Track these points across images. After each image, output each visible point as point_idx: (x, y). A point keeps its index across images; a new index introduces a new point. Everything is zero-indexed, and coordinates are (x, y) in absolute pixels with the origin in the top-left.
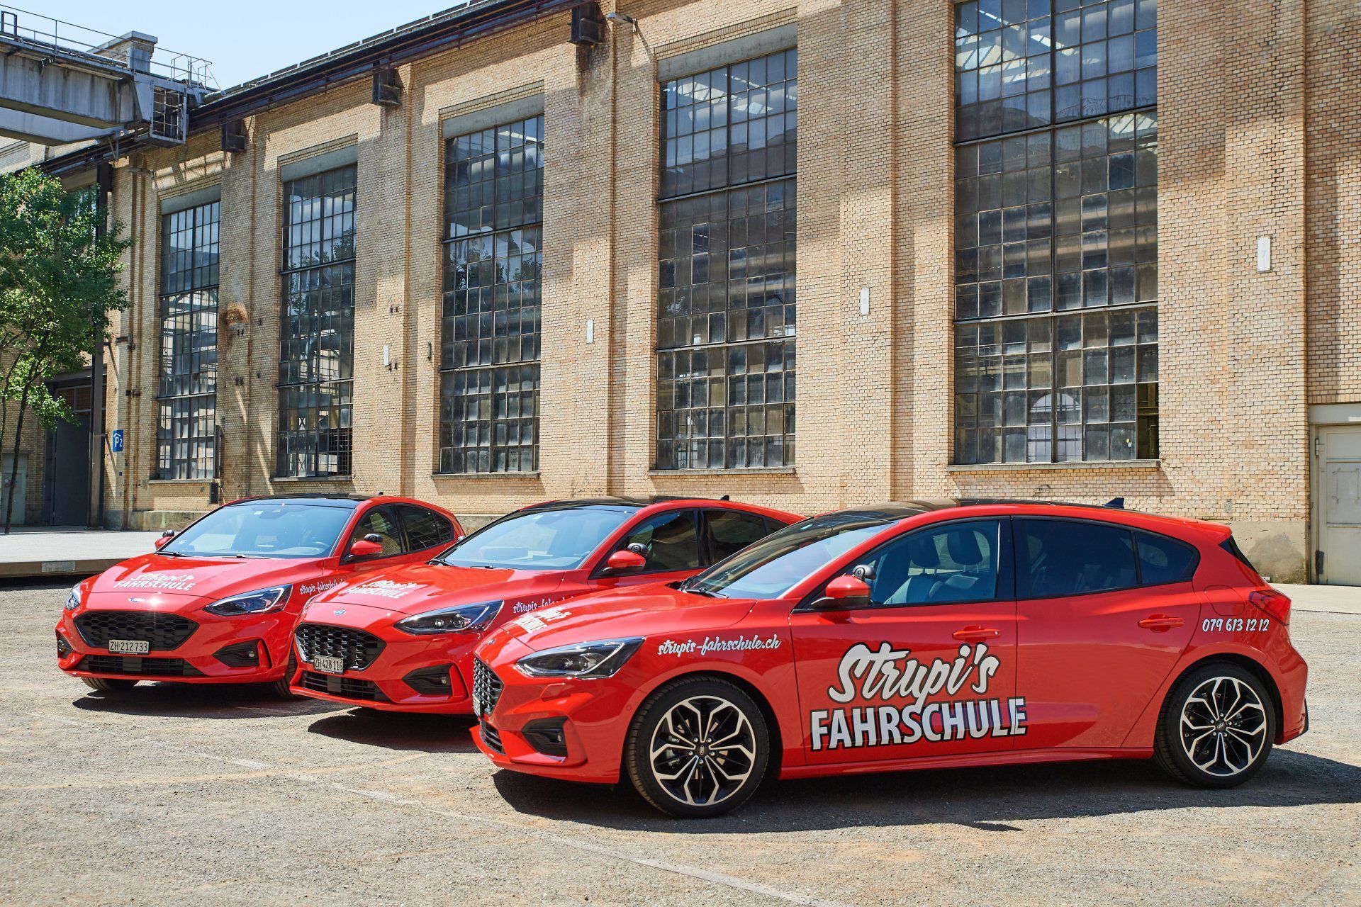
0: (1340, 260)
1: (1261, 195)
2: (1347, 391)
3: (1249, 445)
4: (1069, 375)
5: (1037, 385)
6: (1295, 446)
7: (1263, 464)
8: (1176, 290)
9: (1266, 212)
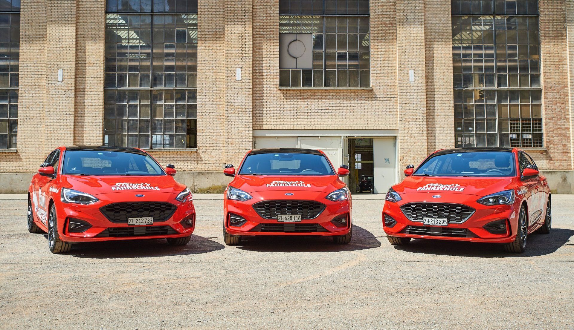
0: (264, 79)
1: (238, 53)
2: (266, 125)
3: (233, 144)
4: (157, 114)
5: (143, 117)
6: (249, 144)
7: (237, 150)
8: (204, 84)
9: (239, 59)
